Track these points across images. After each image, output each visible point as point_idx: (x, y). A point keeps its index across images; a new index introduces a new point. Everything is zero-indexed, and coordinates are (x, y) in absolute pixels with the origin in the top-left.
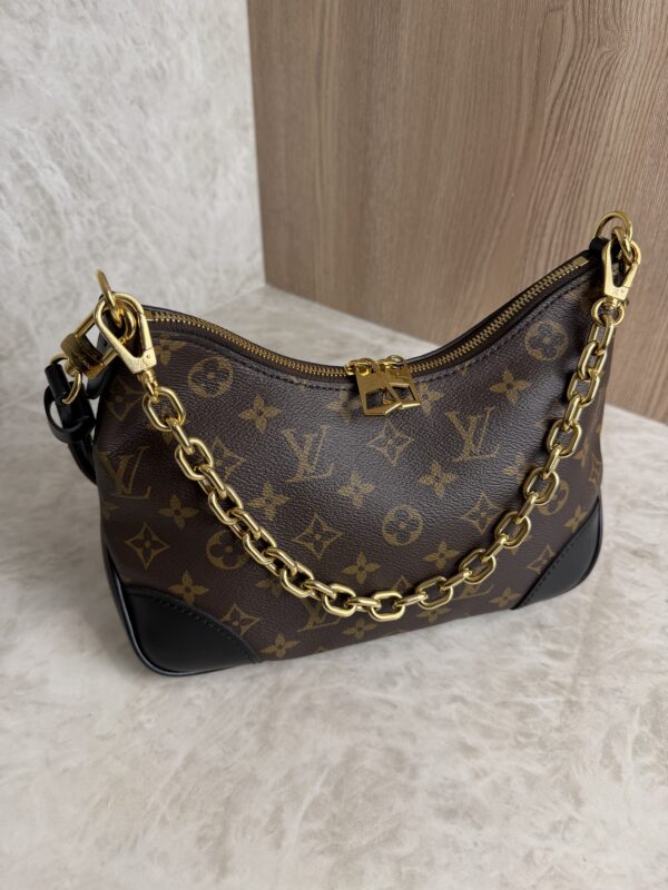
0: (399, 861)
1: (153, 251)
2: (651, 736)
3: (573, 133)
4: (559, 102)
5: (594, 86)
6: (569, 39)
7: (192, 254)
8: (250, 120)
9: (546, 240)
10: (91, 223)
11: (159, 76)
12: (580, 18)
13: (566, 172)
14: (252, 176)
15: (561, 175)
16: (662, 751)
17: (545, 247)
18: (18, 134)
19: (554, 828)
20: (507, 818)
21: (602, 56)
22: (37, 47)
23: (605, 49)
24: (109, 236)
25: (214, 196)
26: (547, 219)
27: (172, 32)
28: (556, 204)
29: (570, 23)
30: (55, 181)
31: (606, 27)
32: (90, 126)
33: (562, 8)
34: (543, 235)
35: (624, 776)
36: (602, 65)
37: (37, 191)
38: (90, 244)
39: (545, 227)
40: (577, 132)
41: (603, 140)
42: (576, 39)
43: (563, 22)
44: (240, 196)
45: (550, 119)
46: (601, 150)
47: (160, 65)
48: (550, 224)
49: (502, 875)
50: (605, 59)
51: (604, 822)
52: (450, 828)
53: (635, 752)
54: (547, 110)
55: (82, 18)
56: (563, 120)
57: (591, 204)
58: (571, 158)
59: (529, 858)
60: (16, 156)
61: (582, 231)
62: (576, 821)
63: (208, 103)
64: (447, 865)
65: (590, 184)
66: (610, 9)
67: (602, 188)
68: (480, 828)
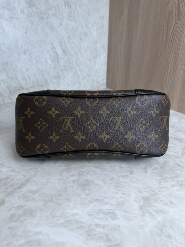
0: (80, 171)
1: (79, 72)
2: (160, 168)
3: (175, 42)
4: (172, 34)
5: (180, 30)
6: (174, 20)
7: (88, 75)
8: (106, 47)
9: (169, 69)
10: (66, 62)
11: (86, 34)
12: (176, 15)
13: (174, 52)
14: (106, 60)
15: (172, 53)
16: (161, 171)
17: (169, 72)
18: (54, 40)
19: (122, 176)
20: (111, 171)
21: (181, 23)
22: (61, 24)
23: (182, 21)
24: (69, 66)
25: (95, 63)
26: (169, 64)
27: (90, 26)
28: (171, 60)
29: (174, 16)
30: (59, 51)
31: (182, 16)
32: (69, 42)
33: (173, 13)
34: (168, 68)
35: (147, 173)
36: (181, 25)
37: (55, 52)
38: (65, 67)
39: (169, 66)
40: (176, 42)
41: (182, 43)
42: (176, 20)
43: (173, 16)
44: (102, 64)
45: (170, 39)
46: (182, 45)
47: (86, 32)
48: (170, 65)
49: (104, 180)
50: (182, 23)
51: (136, 178)
52: (96, 170)
53: (153, 170)
54: (169, 37)
55: (71, 20)
56: (173, 39)
57: (180, 59)
58: (175, 48)
59: (113, 179)
60: (52, 44)
61: (177, 66)
62: (129, 176)
63: (97, 42)
64: (91, 175)
65: (179, 54)
66: (183, 12)
67: (182, 55)
68: (103, 171)
